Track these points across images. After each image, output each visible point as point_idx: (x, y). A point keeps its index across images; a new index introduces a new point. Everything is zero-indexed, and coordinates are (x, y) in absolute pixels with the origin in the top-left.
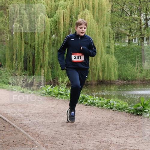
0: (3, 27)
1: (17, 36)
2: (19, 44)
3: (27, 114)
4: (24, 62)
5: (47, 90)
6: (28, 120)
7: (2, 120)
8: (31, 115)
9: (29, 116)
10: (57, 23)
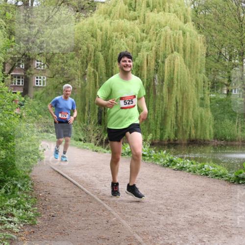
0: (74, 71)
1: (90, 83)
2: (93, 92)
3: (102, 179)
4: (98, 114)
5: (126, 149)
6: (103, 185)
7: (72, 184)
8: (108, 179)
9: (104, 181)
10: (140, 68)
